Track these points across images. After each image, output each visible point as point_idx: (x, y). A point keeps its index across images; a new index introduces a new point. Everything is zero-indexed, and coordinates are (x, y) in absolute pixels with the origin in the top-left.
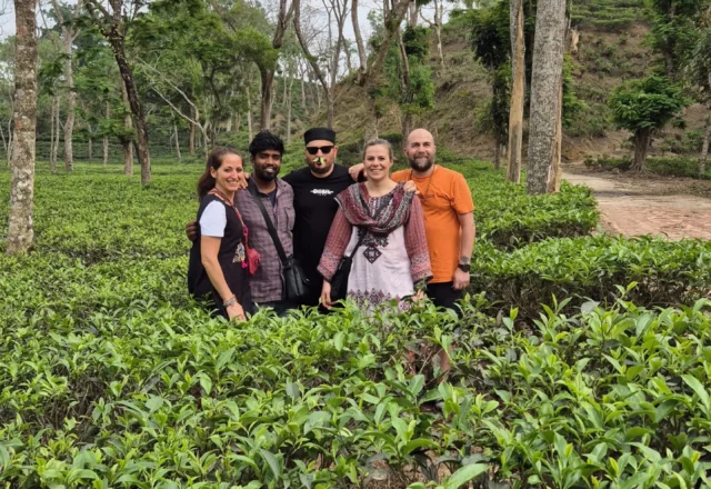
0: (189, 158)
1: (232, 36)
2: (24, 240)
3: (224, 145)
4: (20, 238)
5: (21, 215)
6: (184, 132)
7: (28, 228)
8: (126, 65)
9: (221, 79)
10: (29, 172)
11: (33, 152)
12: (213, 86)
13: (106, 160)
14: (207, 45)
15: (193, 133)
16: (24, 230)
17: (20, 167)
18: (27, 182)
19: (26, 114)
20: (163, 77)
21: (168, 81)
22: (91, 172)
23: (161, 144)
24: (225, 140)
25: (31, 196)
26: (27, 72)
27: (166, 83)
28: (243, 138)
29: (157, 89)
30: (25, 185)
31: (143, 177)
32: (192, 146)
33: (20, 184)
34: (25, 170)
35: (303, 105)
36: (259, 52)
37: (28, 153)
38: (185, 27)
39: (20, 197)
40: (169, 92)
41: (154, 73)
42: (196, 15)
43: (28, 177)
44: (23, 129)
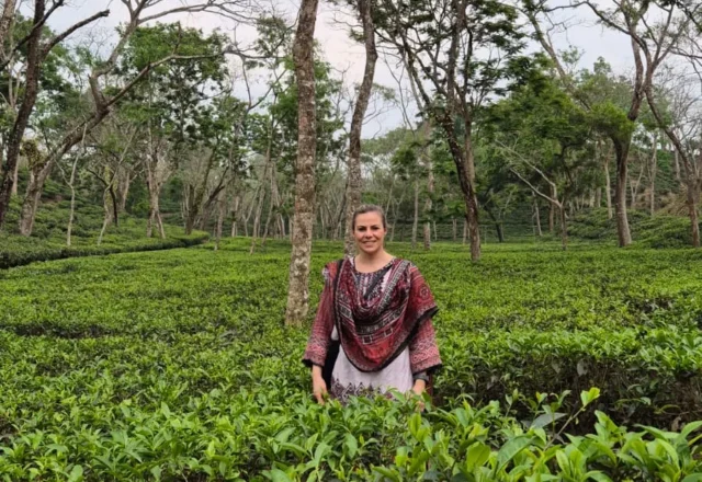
0: (548, 235)
1: (585, 112)
2: (299, 313)
3: (582, 221)
4: (296, 311)
5: (297, 290)
6: (545, 210)
7: (303, 302)
8: (457, 147)
9: (573, 156)
10: (305, 250)
11: (309, 232)
12: (563, 162)
13: (464, 239)
14: (551, 122)
15: (552, 211)
16: (299, 304)
17: (297, 245)
18: (303, 259)
19: (303, 197)
20: (522, 158)
21: (526, 161)
22: (446, 251)
23: (524, 223)
24: (584, 216)
25: (307, 272)
26: (305, 158)
27: (524, 163)
28: (603, 214)
29: (515, 170)
30: (301, 262)
31: (473, 255)
32: (552, 223)
33: (297, 261)
34: (301, 248)
35: (678, 177)
36: (615, 126)
37: (304, 232)
38: (529, 107)
39: (297, 273)
40: (528, 172)
41: (513, 154)
42: (540, 94)
43: (304, 255)
44: (301, 211)
